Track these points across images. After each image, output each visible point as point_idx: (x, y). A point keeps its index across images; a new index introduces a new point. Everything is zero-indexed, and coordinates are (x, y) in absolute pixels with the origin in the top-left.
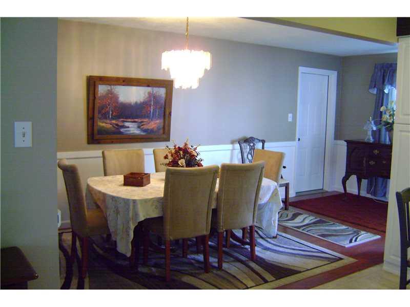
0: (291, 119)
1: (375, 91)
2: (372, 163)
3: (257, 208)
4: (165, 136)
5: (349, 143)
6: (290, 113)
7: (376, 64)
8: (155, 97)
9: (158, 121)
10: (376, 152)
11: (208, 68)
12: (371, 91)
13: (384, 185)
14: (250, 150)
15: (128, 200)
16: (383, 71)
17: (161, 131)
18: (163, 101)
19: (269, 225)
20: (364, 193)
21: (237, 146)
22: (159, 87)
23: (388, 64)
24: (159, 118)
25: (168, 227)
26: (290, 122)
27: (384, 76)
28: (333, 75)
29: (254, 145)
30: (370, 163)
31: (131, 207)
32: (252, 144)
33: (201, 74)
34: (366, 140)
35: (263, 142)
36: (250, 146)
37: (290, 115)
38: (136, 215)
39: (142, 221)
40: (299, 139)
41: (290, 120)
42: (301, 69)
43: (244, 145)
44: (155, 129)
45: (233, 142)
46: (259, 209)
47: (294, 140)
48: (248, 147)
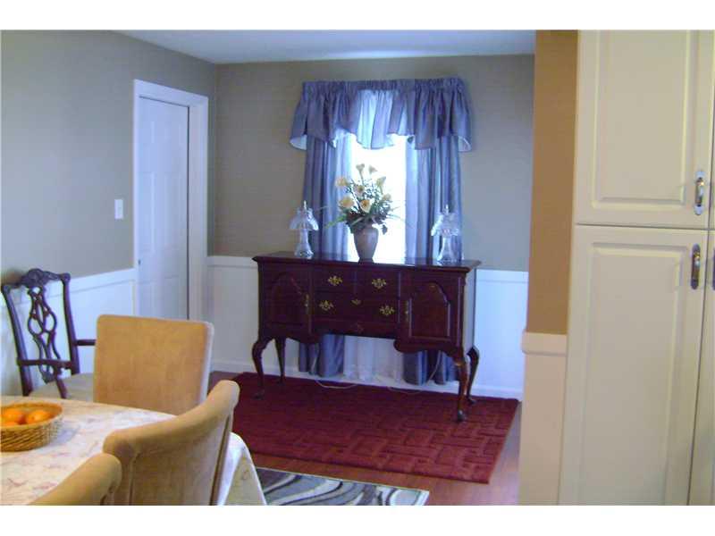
0: (121, 211)
1: (302, 143)
2: (326, 305)
5: (262, 262)
6: (119, 197)
7: (304, 85)
10: (334, 280)
12: (294, 143)
13: (338, 349)
14: (35, 306)
16: (322, 98)
20: (293, 371)
23: (334, 83)
26: (119, 220)
27: (325, 111)
28: (201, 106)
29: (43, 290)
30: (321, 305)
32: (36, 290)
34: (297, 254)
35: (65, 279)
36: (31, 293)
37: (119, 204)
40: (139, 262)
41: (119, 214)
42: (141, 87)
43: (15, 294)
47: (129, 265)
48: (28, 298)
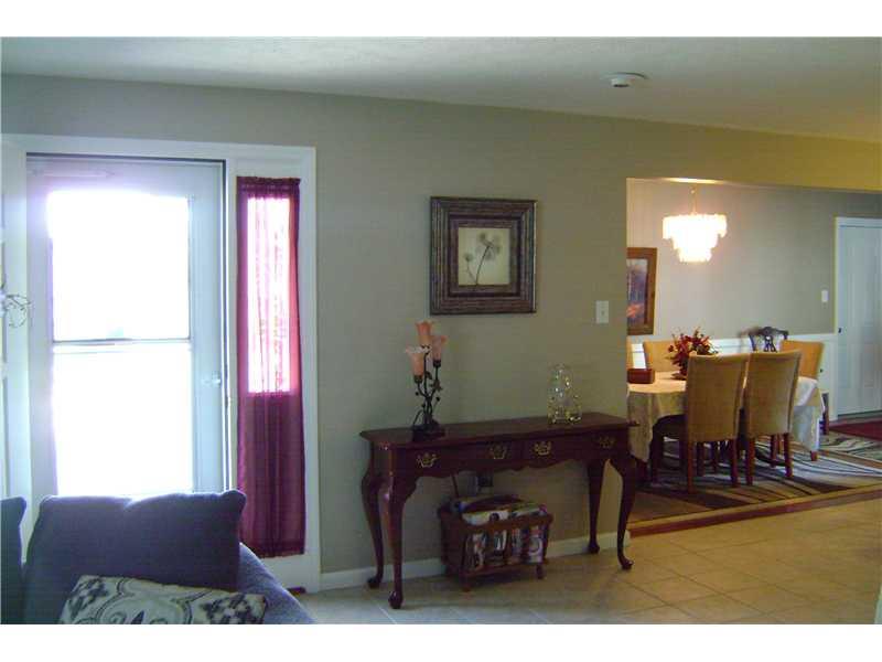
3: (793, 414)
4: (646, 327)
6: (825, 289)
8: (633, 272)
9: (637, 306)
11: (723, 235)
14: (767, 346)
15: (645, 394)
17: (642, 320)
18: (643, 278)
19: (809, 436)
21: (748, 341)
22: (638, 258)
24: (639, 302)
25: (691, 427)
26: (825, 304)
29: (772, 339)
31: (650, 402)
32: (768, 338)
33: (713, 243)
35: (785, 334)
36: (766, 340)
37: (825, 293)
38: (656, 411)
39: (662, 419)
40: (840, 330)
41: (825, 299)
42: (840, 221)
43: (756, 339)
44: (634, 317)
45: (740, 335)
46: (795, 416)
47: (832, 331)
48: (764, 342)
